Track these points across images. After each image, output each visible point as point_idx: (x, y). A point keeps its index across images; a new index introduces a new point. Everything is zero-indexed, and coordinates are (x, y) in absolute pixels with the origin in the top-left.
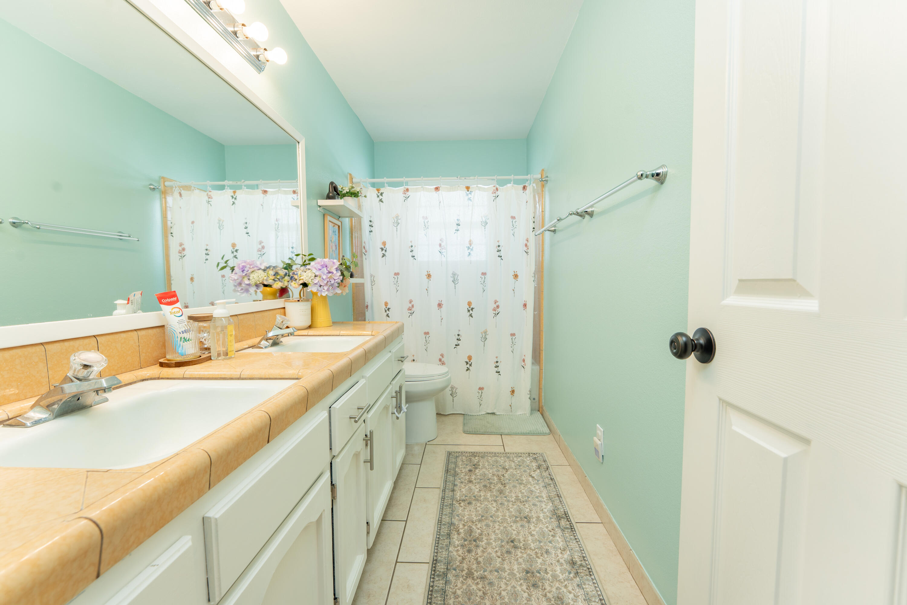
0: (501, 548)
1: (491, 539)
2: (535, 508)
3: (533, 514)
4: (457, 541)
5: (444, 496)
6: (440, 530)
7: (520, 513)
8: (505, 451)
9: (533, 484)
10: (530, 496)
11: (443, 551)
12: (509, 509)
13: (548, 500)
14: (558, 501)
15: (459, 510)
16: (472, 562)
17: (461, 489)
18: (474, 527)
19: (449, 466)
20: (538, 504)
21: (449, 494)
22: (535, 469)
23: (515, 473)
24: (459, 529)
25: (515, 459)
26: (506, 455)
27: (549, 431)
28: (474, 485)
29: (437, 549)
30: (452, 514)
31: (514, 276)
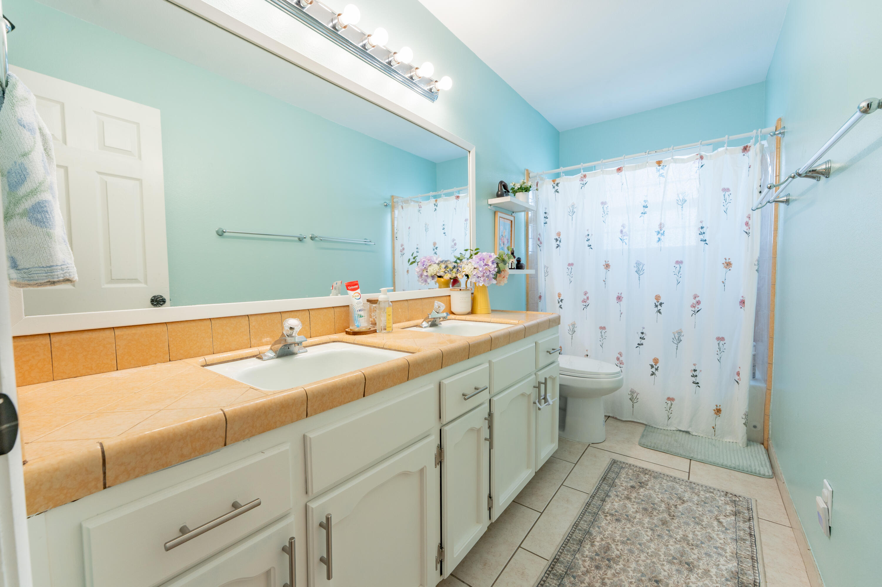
0: (638, 582)
1: (629, 567)
2: (708, 559)
3: (701, 564)
4: (588, 551)
5: (590, 502)
6: (573, 533)
7: (682, 556)
8: (689, 479)
9: (716, 530)
10: (706, 542)
11: (568, 555)
12: (667, 546)
13: (733, 557)
14: (749, 565)
15: (603, 522)
16: (596, 579)
17: (613, 502)
18: (613, 546)
19: (609, 474)
20: (715, 556)
21: (597, 502)
22: (728, 514)
23: (695, 509)
24: (595, 541)
25: (702, 493)
26: (691, 486)
27: (771, 474)
28: (632, 503)
29: (563, 550)
30: (593, 523)
31: (726, 265)
